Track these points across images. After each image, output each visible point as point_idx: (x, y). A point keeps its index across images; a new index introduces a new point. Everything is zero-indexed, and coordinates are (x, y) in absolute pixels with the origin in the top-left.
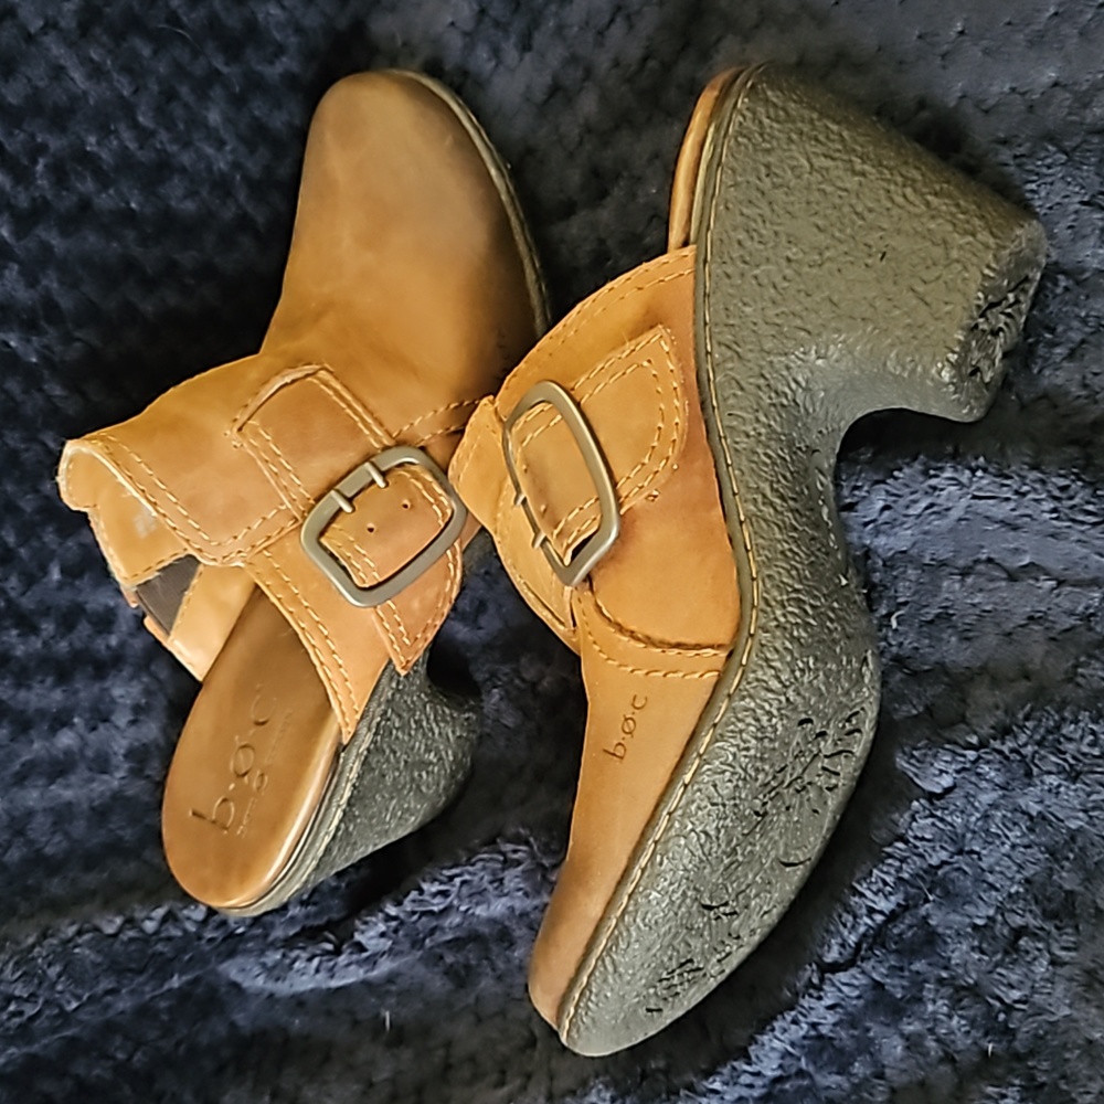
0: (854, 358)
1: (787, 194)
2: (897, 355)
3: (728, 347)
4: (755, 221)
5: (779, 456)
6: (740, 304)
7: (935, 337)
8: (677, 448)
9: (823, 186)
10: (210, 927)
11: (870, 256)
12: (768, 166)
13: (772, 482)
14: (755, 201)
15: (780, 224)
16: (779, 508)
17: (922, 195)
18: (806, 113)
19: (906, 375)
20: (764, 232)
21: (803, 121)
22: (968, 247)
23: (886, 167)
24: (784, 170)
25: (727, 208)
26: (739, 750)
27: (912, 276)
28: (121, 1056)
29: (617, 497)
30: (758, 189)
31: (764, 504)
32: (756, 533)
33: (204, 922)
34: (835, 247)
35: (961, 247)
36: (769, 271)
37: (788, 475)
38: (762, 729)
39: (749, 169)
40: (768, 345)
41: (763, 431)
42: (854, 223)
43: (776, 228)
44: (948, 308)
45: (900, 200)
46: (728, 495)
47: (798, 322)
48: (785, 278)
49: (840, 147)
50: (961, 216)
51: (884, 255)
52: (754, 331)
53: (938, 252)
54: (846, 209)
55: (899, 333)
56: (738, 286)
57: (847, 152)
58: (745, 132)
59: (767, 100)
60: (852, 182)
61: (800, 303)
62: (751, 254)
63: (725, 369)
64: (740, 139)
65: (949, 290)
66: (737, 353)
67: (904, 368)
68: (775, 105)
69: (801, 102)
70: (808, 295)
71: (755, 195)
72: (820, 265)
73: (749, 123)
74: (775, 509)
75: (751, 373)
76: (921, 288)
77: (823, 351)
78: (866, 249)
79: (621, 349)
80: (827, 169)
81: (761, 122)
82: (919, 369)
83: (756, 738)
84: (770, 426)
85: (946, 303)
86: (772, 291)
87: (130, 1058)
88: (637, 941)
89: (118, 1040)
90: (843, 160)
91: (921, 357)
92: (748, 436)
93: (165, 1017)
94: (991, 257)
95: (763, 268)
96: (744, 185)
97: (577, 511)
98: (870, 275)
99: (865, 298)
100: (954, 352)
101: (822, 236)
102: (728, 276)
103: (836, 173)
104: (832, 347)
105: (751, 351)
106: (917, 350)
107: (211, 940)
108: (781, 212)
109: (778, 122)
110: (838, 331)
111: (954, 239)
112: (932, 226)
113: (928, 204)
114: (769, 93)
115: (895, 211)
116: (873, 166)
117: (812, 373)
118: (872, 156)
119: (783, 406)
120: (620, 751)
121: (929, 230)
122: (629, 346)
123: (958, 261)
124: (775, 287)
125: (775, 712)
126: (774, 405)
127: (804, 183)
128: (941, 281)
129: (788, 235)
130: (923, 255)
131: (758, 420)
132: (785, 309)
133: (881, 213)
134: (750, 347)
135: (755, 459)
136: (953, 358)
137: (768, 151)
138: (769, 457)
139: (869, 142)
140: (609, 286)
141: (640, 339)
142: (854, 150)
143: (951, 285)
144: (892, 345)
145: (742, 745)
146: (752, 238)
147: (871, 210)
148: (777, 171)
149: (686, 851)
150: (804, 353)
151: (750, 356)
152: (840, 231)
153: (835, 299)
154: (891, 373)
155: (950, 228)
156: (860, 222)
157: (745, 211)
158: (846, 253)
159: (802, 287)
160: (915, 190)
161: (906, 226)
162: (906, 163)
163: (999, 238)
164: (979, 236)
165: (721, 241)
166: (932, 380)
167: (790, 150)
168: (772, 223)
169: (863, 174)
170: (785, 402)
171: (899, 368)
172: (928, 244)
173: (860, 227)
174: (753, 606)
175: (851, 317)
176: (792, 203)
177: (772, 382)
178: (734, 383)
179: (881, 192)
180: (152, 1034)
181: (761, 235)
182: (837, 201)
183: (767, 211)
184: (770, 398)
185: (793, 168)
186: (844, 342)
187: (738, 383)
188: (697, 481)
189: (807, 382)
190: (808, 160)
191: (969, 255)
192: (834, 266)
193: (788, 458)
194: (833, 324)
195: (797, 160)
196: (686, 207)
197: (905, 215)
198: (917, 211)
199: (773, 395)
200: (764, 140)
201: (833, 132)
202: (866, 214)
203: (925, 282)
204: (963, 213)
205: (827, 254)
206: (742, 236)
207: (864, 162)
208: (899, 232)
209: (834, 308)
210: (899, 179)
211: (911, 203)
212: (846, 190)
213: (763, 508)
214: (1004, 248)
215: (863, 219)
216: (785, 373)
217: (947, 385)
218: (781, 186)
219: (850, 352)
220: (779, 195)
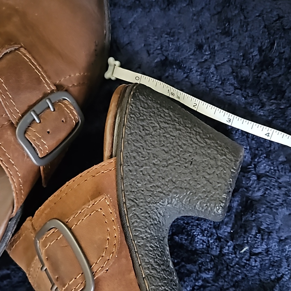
0: (182, 204)
1: (151, 137)
2: (200, 203)
3: (133, 201)
4: (140, 148)
5: (155, 245)
6: (136, 183)
7: (215, 196)
8: (117, 248)
9: (165, 135)
11: (186, 163)
12: (143, 126)
13: (154, 258)
14: (139, 140)
15: (149, 150)
16: (158, 270)
17: (204, 139)
18: (155, 105)
19: (203, 210)
20: (144, 153)
21: (154, 108)
22: (224, 160)
23: (188, 127)
24: (149, 128)
25: (128, 143)
27: (204, 172)
29: (92, 273)
30: (140, 135)
31: (152, 269)
32: (150, 283)
34: (172, 159)
35: (221, 161)
36: (147, 169)
37: (159, 253)
39: (136, 127)
40: (149, 200)
41: (149, 236)
42: (178, 149)
43: (148, 151)
44: (219, 185)
45: (195, 140)
47: (160, 190)
48: (153, 172)
49: (170, 119)
50: (219, 148)
51: (192, 162)
52: (142, 194)
53: (212, 162)
54: (175, 144)
55: (200, 194)
56: (135, 175)
57: (173, 121)
58: (133, 112)
59: (140, 100)
60: (176, 133)
61: (160, 182)
62: (139, 162)
63: (132, 211)
64: (131, 115)
65: (219, 178)
66: (136, 203)
67: (203, 209)
68: (143, 102)
69: (153, 100)
70: (163, 179)
71: (139, 138)
72: (167, 166)
73: (134, 109)
74: (157, 270)
75: (142, 212)
76: (208, 177)
77: (170, 201)
78: (184, 160)
79: (88, 204)
80: (166, 128)
81: (139, 108)
82: (209, 209)
84: (151, 233)
85: (218, 183)
86: (149, 177)
90: (172, 124)
91: (210, 205)
92: (143, 239)
94: (233, 164)
95: (144, 167)
96: (135, 134)
97: (74, 279)
98: (187, 171)
99: (186, 180)
100: (223, 203)
101: (166, 155)
102: (131, 171)
103: (170, 129)
104: (174, 200)
105: (142, 202)
106: (208, 201)
108: (150, 145)
109: (145, 109)
110: (176, 193)
111: (218, 157)
112: (209, 151)
113: (206, 143)
114: (140, 97)
115: (194, 145)
116: (183, 127)
117: (166, 210)
118: (182, 123)
119: (156, 224)
121: (208, 153)
122: (92, 203)
123: (221, 166)
124: (149, 175)
126: (152, 224)
127: (158, 133)
128: (215, 174)
129: (153, 154)
130: (207, 163)
131: (146, 232)
132: (154, 185)
133: (189, 146)
134: (141, 200)
135: (147, 249)
136: (222, 205)
137: (143, 120)
138: (152, 247)
139: (180, 117)
140: (80, 175)
141: (96, 199)
142: (175, 120)
143: (219, 175)
144: (198, 199)
146: (139, 155)
147: (185, 145)
148: (147, 128)
150: (163, 202)
151: (141, 204)
152: (173, 152)
153: (174, 180)
154: (197, 210)
155: (216, 152)
156: (181, 149)
157: (136, 144)
158: (177, 162)
159: (160, 175)
160: (200, 137)
161: (199, 151)
162: (195, 126)
163: (235, 157)
164: (228, 156)
165: (127, 156)
166: (214, 213)
167: (151, 120)
168: (147, 149)
169: (180, 130)
170: (156, 223)
171: (201, 208)
172: (209, 159)
173: (181, 151)
175: (181, 188)
176: (154, 141)
177: (151, 215)
178: (136, 216)
179: (188, 137)
181: (142, 154)
182: (172, 141)
183: (144, 144)
184: (151, 222)
185: (153, 127)
186: (179, 197)
187: (138, 216)
188: (124, 260)
189: (164, 213)
190: (159, 124)
191: (224, 164)
192: (172, 167)
193: (158, 246)
194: (174, 190)
195: (154, 124)
196: (111, 142)
197: (198, 147)
198: (203, 145)
199: (152, 220)
200: (141, 116)
201: (166, 113)
202: (183, 146)
203: (209, 174)
204: (220, 147)
205: (169, 162)
206: (135, 154)
207: (180, 125)
208: (196, 153)
209: (174, 184)
210: (194, 132)
211: (199, 142)
212: (174, 136)
213: (152, 271)
214: (238, 161)
215: (182, 148)
216: (155, 210)
217: (219, 215)
218: (149, 134)
219: (181, 202)
220: (148, 137)
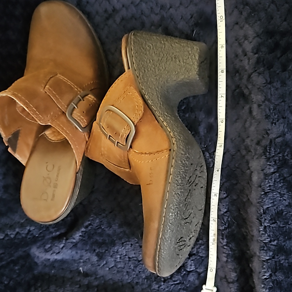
5: (166, 107)
8: (143, 108)
10: (29, 235)
23: (169, 41)
25: (137, 58)
26: (180, 170)
28: (6, 283)
31: (167, 117)
32: (167, 123)
33: (28, 234)
38: (183, 164)
39: (139, 49)
42: (166, 53)
45: (174, 46)
46: (157, 117)
51: (175, 57)
83: (183, 167)
87: (9, 283)
88: (169, 229)
89: (5, 278)
92: (158, 104)
93: (17, 271)
96: (139, 52)
97: (124, 129)
107: (29, 238)
113: (181, 45)
120: (151, 182)
122: (123, 91)
125: (185, 160)
127: (152, 49)
131: (159, 100)
135: (161, 108)
138: (164, 107)
145: (180, 169)
148: (145, 48)
149: (175, 200)
160: (177, 44)
165: (137, 65)
174: (172, 138)
178: (150, 93)
180: (15, 276)
187: (152, 93)
193: (168, 107)
197: (177, 48)
202: (168, 51)
208: (176, 52)
